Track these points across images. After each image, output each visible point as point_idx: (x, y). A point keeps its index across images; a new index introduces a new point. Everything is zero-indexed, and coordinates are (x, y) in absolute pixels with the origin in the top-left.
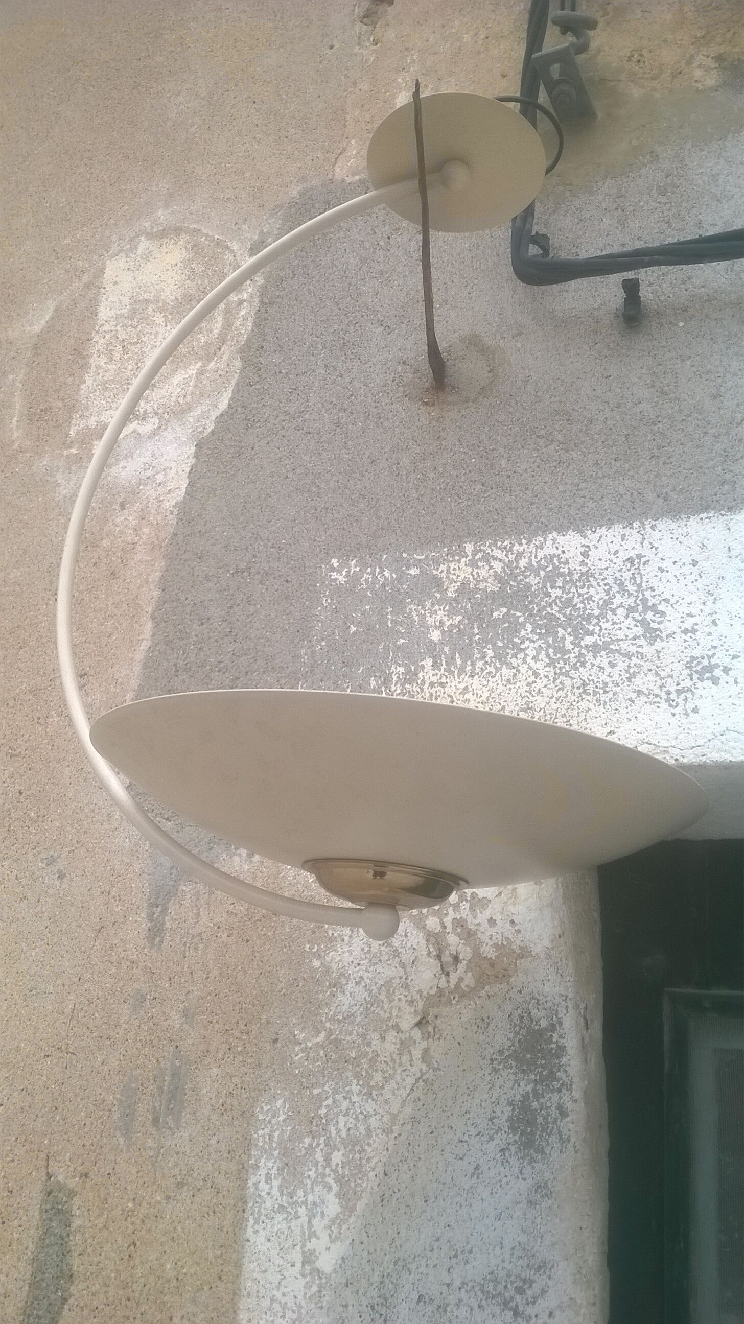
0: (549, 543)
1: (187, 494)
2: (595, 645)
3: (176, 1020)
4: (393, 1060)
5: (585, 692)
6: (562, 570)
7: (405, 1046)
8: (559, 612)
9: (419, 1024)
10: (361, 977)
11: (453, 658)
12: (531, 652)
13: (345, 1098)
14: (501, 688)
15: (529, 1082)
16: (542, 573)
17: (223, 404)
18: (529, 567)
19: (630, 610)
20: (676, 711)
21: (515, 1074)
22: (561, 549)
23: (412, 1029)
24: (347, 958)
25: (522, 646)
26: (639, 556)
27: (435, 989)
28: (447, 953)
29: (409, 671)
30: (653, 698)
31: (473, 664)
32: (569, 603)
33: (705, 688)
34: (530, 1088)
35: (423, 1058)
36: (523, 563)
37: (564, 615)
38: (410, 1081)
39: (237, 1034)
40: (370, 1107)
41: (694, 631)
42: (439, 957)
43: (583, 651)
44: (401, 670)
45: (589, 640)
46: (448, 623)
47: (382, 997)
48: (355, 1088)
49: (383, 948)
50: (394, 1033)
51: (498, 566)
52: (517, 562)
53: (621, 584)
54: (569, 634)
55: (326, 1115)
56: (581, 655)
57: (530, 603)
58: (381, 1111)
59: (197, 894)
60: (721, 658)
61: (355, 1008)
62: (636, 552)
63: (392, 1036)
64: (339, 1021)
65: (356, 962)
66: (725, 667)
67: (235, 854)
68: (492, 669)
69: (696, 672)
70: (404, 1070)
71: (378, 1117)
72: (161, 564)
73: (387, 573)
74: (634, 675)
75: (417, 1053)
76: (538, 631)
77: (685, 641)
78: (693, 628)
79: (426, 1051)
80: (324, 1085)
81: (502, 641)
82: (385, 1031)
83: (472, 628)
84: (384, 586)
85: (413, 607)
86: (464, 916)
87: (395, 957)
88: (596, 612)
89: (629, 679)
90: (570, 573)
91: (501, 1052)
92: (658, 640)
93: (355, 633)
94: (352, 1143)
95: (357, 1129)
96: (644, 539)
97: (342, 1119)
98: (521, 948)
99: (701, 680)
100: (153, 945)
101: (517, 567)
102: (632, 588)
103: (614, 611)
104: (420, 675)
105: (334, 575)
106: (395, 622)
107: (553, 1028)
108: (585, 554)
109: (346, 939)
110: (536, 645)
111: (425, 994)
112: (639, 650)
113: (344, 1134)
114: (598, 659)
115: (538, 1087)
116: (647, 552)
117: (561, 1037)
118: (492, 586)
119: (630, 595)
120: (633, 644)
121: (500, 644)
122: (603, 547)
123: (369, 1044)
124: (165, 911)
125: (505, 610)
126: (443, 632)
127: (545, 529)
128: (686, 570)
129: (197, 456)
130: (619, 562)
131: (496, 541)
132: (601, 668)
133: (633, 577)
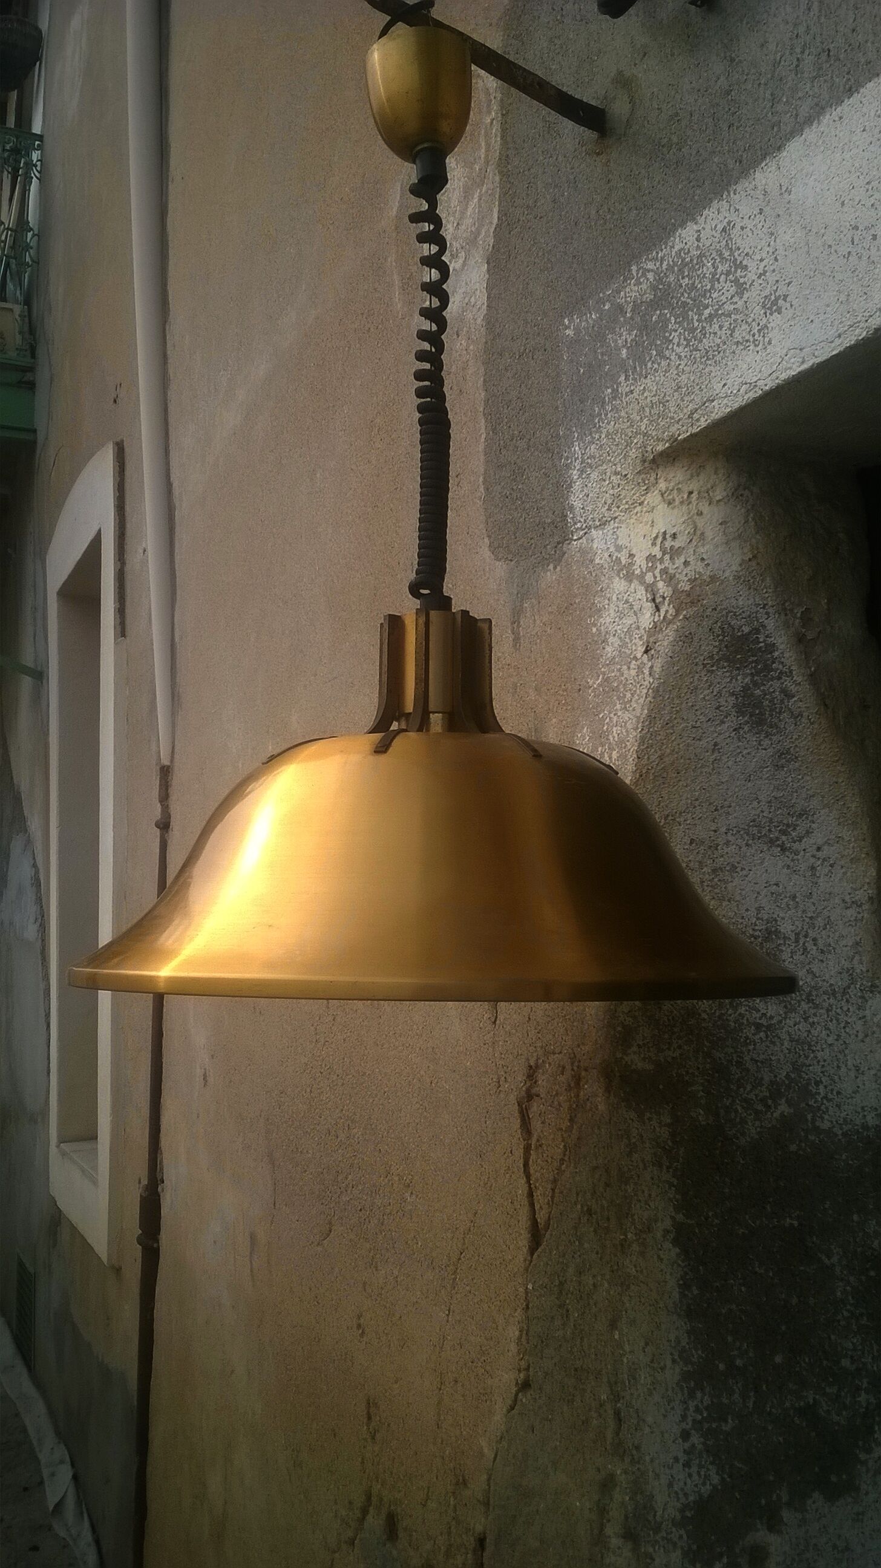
0: (677, 240)
1: (487, 306)
2: (710, 315)
3: (533, 695)
4: (635, 681)
5: (708, 359)
6: (687, 260)
7: (640, 669)
8: (688, 298)
9: (646, 652)
10: (616, 631)
11: (635, 367)
12: (676, 341)
13: (615, 715)
14: (663, 378)
15: (745, 676)
16: (676, 268)
17: (495, 221)
18: (670, 268)
19: (728, 273)
20: (758, 349)
21: (731, 672)
22: (684, 242)
23: (642, 656)
24: (608, 620)
25: (671, 338)
26: (729, 223)
27: (652, 623)
28: (658, 595)
29: (613, 390)
30: (743, 343)
31: (646, 365)
32: (693, 287)
33: (776, 319)
34: (747, 680)
35: (650, 674)
36: (664, 266)
37: (691, 299)
38: (645, 691)
39: (561, 692)
40: (626, 716)
41: (765, 272)
42: (654, 600)
43: (705, 324)
44: (609, 390)
45: (707, 312)
46: (629, 340)
47: (627, 640)
48: (618, 706)
49: (625, 605)
50: (634, 662)
51: (650, 276)
52: (662, 268)
53: (721, 255)
54: (696, 314)
55: (607, 729)
56: (703, 328)
57: (672, 298)
58: (631, 717)
59: (533, 607)
60: (782, 290)
61: (614, 653)
62: (726, 220)
63: (633, 664)
64: (608, 665)
65: (612, 621)
66: (784, 295)
67: (547, 571)
68: (656, 366)
69: (768, 309)
70: (641, 685)
71: (630, 721)
72: (482, 371)
73: (593, 316)
74: (733, 331)
75: (646, 672)
76: (678, 320)
77: (761, 284)
78: (764, 270)
79: (651, 667)
80: (604, 711)
81: (659, 339)
82: (630, 663)
83: (642, 337)
84: (593, 327)
85: (610, 336)
86: (667, 565)
87: (631, 609)
88: (708, 287)
89: (731, 335)
90: (691, 260)
91: (711, 657)
92: (745, 292)
93: (583, 373)
94: (621, 742)
95: (622, 733)
96: (730, 206)
97: (615, 729)
98: (710, 577)
99: (771, 314)
100: (516, 650)
101: (661, 272)
102: (726, 254)
103: (718, 280)
104: (620, 390)
105: (568, 332)
106: (602, 354)
107: (757, 631)
108: (698, 239)
109: (606, 606)
110: (678, 333)
111: (647, 629)
112: (735, 306)
113: (616, 739)
114: (713, 327)
115: (756, 678)
116: (733, 217)
117: (767, 637)
118: (649, 297)
119: (727, 260)
120: (731, 303)
121: (659, 342)
122: (708, 227)
123: (622, 675)
124: (519, 626)
125: (658, 312)
126: (628, 348)
127: (674, 228)
128: (757, 220)
129: (488, 270)
130: (717, 235)
131: (648, 256)
132: (715, 333)
133: (727, 245)
